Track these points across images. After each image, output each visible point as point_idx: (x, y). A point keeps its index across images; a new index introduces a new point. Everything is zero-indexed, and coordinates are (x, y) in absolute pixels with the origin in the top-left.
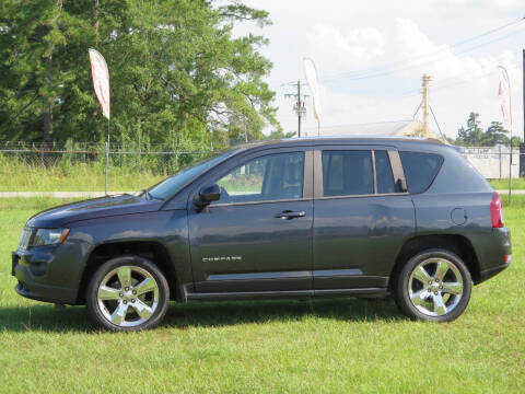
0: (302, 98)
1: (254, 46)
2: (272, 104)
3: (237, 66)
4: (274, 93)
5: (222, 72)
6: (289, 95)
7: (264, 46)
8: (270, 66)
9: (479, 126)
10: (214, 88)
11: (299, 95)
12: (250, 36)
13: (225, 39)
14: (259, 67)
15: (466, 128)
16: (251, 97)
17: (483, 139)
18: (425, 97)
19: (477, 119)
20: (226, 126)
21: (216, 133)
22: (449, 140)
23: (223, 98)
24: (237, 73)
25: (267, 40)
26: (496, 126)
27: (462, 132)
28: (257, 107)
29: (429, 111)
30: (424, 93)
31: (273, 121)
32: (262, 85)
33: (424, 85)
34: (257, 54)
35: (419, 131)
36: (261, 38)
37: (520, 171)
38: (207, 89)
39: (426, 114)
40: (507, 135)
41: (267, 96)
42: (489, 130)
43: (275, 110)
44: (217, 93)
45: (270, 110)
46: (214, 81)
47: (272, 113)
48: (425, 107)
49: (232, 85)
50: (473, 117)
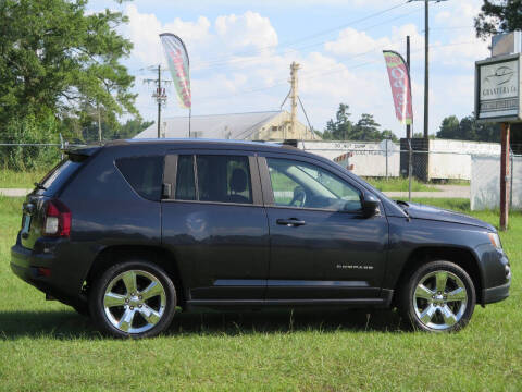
0: (162, 84)
1: (111, 23)
2: (130, 90)
3: (92, 45)
4: (133, 78)
5: (75, 53)
6: (149, 81)
7: (123, 25)
8: (130, 46)
9: (349, 119)
10: (65, 70)
11: (159, 80)
12: (108, 12)
13: (79, 14)
14: (116, 47)
15: (335, 121)
16: (106, 81)
17: (353, 132)
18: (293, 87)
19: (346, 111)
20: (77, 113)
21: (67, 121)
22: (317, 133)
23: (76, 82)
24: (92, 54)
25: (126, 17)
26: (367, 119)
27: (331, 125)
28: (114, 94)
29: (297, 101)
30: (293, 82)
31: (132, 109)
32: (119, 68)
33: (292, 74)
34: (114, 33)
35: (286, 123)
36: (119, 14)
37: (401, 169)
38: (57, 70)
39: (294, 105)
40: (378, 128)
41: (124, 81)
42: (360, 123)
43: (134, 97)
44: (69, 75)
45: (129, 96)
46: (66, 61)
47: (131, 100)
48: (293, 97)
49: (86, 67)
50: (343, 108)
